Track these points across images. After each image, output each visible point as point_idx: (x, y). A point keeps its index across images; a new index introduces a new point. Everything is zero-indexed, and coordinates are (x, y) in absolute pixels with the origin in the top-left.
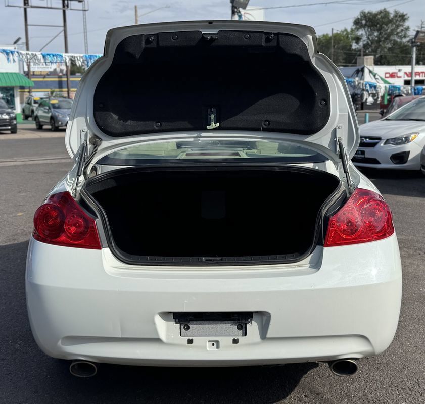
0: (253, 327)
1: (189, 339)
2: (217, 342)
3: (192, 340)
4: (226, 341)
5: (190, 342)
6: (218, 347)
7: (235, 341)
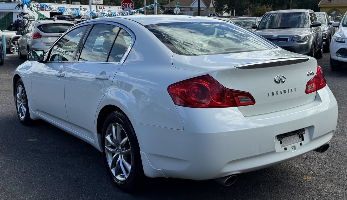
0: (306, 135)
1: (285, 148)
2: (294, 146)
3: (286, 148)
4: (297, 145)
5: (286, 149)
6: (295, 149)
7: (301, 144)
